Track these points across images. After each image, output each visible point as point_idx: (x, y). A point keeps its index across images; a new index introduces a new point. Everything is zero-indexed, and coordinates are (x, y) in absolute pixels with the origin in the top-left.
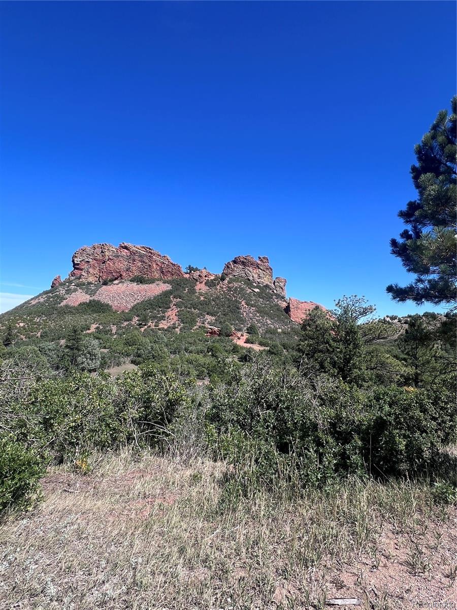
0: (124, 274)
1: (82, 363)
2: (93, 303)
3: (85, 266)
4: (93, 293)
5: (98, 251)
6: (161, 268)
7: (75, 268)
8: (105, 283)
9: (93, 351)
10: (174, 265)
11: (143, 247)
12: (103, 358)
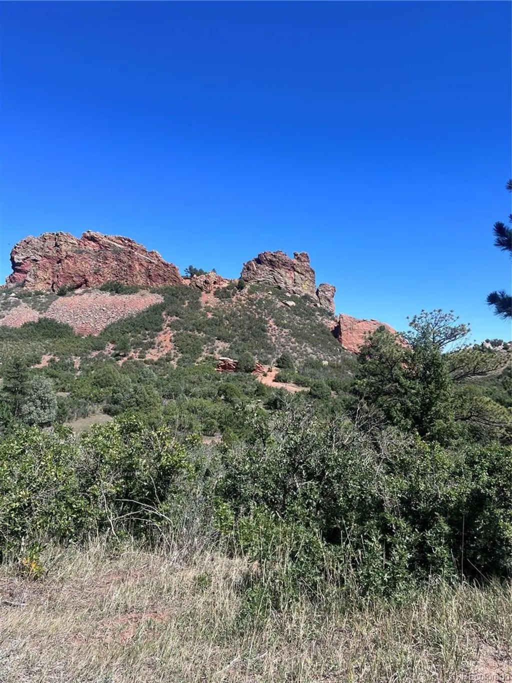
0: (91, 279)
1: (30, 413)
2: (44, 323)
3: (31, 267)
4: (43, 308)
5: (51, 243)
6: (147, 269)
7: (16, 270)
8: (62, 293)
9: (46, 395)
10: (167, 265)
11: (120, 238)
12: (61, 406)
